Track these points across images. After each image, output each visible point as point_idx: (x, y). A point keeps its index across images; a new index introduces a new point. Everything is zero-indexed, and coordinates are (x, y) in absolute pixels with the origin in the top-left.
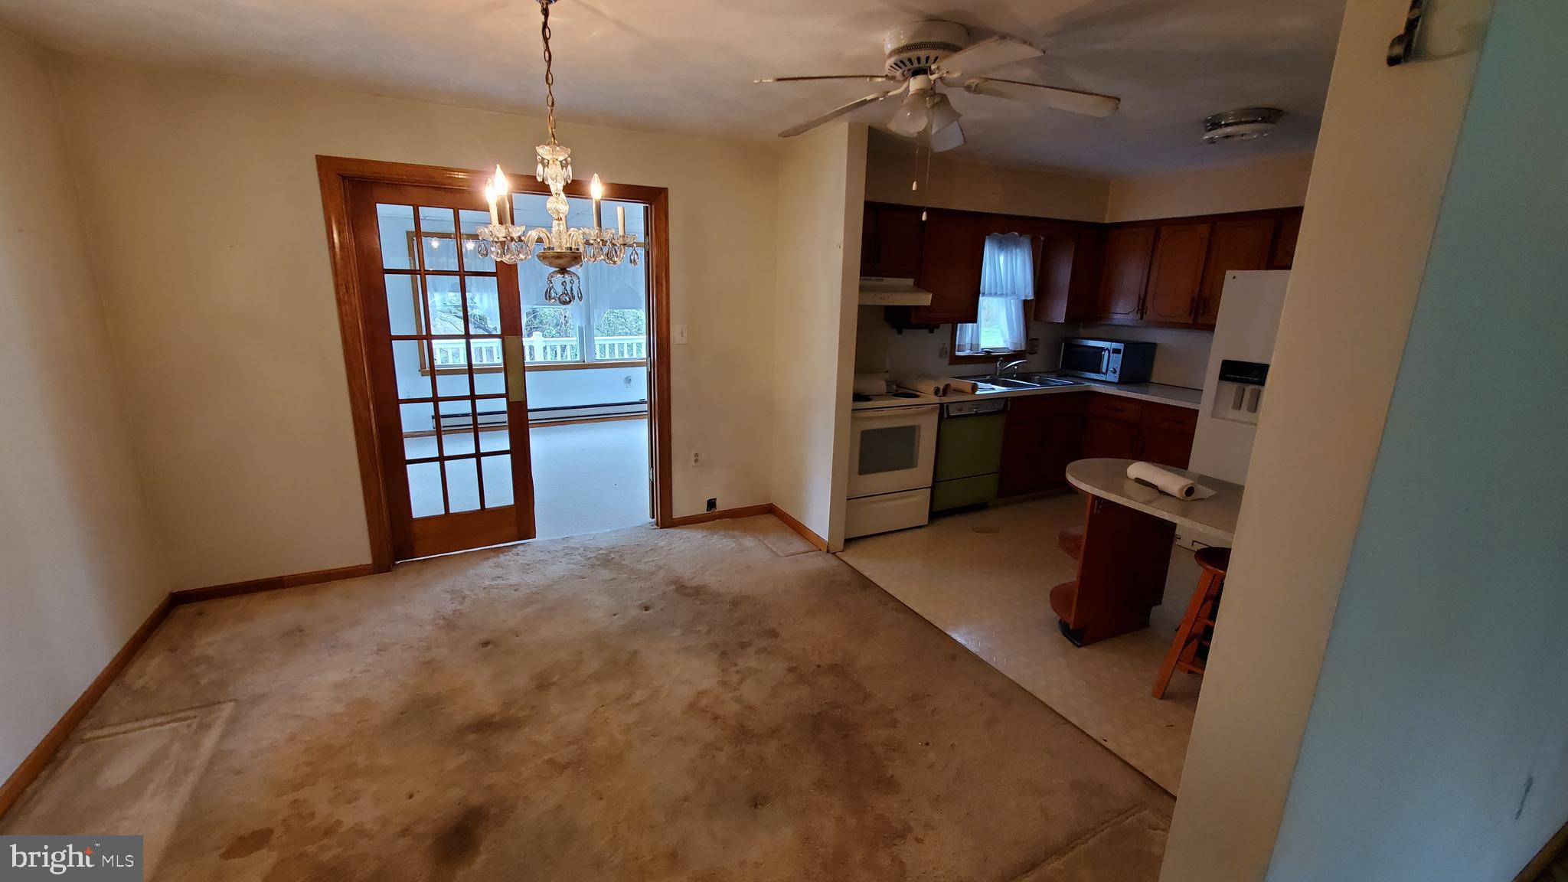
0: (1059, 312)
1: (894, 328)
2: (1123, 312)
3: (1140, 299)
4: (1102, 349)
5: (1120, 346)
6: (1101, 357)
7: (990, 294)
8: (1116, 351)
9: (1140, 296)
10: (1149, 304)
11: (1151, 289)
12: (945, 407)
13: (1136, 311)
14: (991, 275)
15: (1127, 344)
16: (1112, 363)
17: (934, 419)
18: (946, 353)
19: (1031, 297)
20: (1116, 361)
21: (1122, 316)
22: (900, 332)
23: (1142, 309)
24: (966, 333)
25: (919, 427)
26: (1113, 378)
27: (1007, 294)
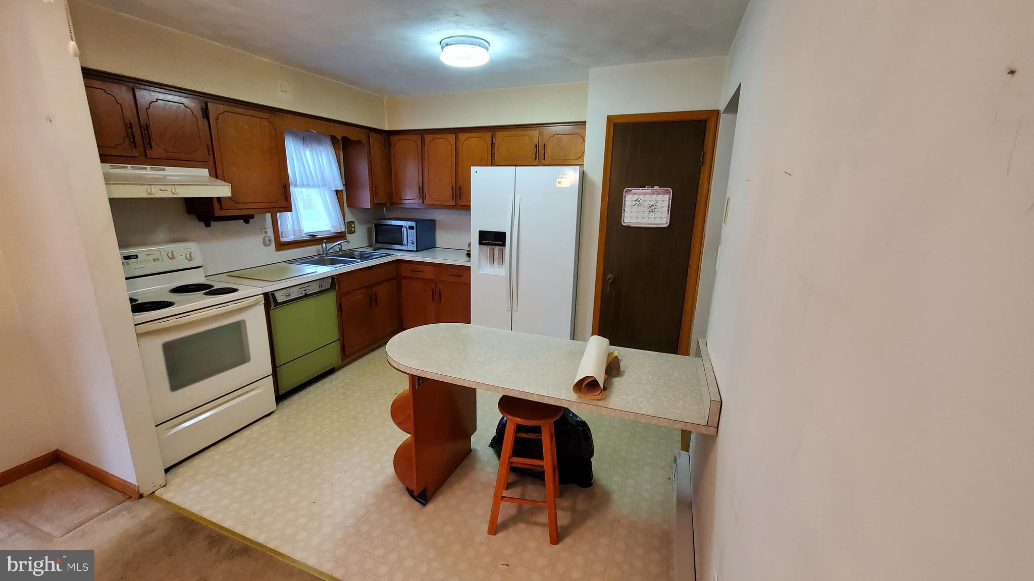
0: (366, 201)
1: (200, 221)
2: (410, 198)
3: (420, 189)
4: (401, 227)
5: (413, 224)
6: (401, 232)
7: (303, 186)
8: (411, 228)
9: (419, 187)
10: (426, 192)
11: (426, 181)
12: (270, 296)
13: (419, 197)
14: (300, 167)
15: (417, 221)
16: (409, 236)
17: (261, 310)
18: (270, 241)
19: (340, 187)
20: (412, 234)
21: (410, 202)
22: (208, 225)
23: (422, 196)
24: (287, 221)
25: (244, 322)
26: (413, 247)
27: (319, 185)
